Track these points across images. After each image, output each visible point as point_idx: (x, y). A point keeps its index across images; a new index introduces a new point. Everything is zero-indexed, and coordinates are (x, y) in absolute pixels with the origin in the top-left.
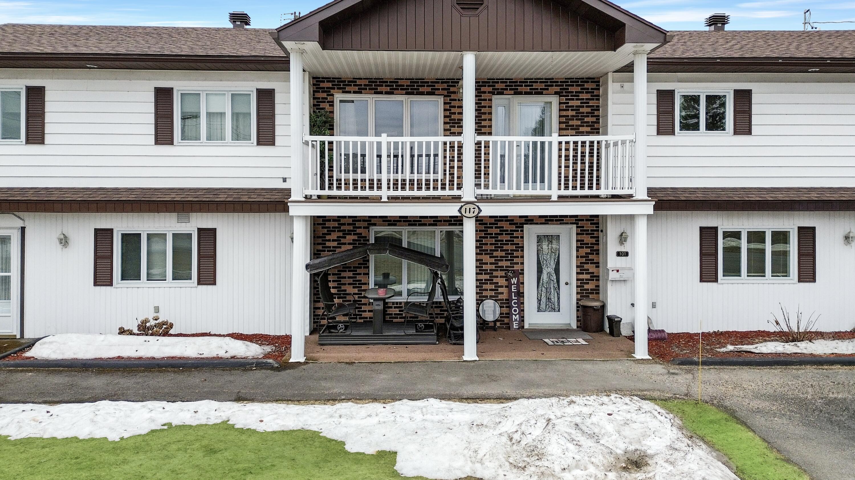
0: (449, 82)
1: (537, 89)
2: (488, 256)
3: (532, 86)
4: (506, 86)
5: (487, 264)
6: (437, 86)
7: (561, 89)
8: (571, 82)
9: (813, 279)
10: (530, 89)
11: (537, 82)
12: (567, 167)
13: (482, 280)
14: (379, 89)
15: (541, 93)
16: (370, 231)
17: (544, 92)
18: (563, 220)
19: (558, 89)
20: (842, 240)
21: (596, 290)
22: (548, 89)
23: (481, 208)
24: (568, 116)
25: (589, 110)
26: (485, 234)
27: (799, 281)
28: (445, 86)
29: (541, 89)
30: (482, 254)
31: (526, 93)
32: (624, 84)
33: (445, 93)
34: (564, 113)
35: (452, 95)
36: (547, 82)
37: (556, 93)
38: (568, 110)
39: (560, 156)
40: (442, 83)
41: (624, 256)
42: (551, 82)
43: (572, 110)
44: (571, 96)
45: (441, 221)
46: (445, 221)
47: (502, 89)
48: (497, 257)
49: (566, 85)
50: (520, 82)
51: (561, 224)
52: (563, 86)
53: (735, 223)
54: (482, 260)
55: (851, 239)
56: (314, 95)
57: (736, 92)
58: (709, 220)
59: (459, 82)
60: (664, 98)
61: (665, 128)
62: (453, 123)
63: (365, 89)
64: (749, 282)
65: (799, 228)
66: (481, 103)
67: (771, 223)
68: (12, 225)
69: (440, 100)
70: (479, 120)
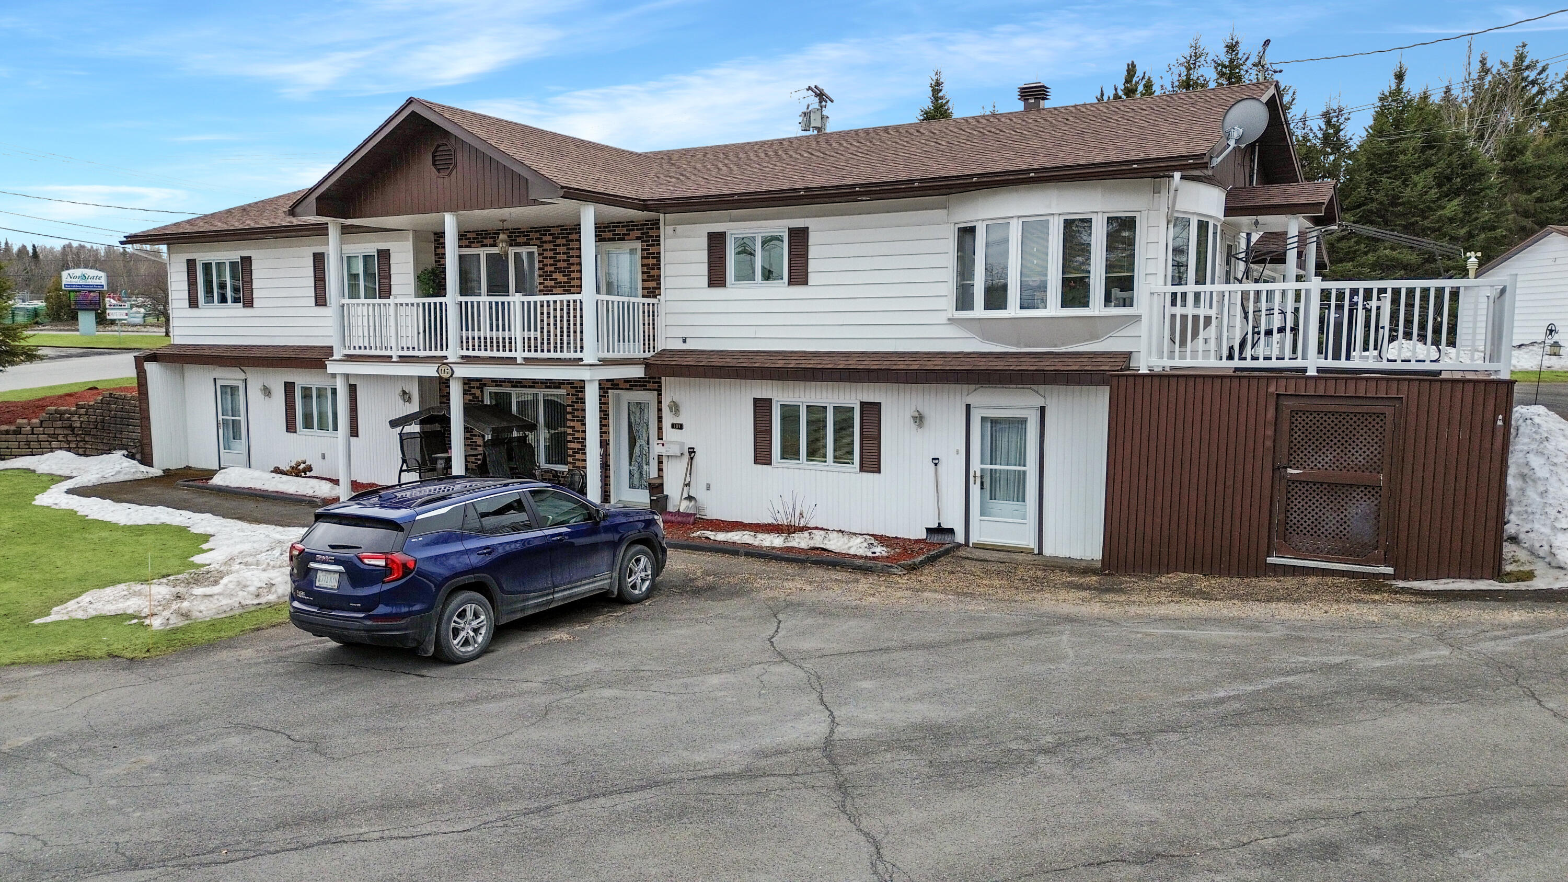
0: (541, 231)
1: (619, 235)
2: (579, 423)
3: (615, 231)
5: (579, 431)
6: (532, 235)
7: (642, 233)
8: (651, 224)
9: (878, 468)
10: (613, 235)
11: (618, 227)
13: (575, 449)
14: (485, 242)
15: (623, 239)
16: (485, 390)
17: (627, 237)
18: (646, 386)
19: (638, 233)
22: (629, 234)
23: (454, 369)
24: (649, 265)
26: (576, 399)
28: (538, 235)
29: (623, 234)
30: (574, 421)
31: (610, 240)
32: (677, 226)
33: (538, 242)
34: (646, 261)
35: (545, 245)
36: (628, 226)
37: (638, 238)
38: (649, 258)
39: (644, 312)
40: (536, 231)
41: (679, 428)
42: (632, 226)
43: (653, 258)
44: (652, 241)
45: (538, 383)
46: (542, 383)
49: (647, 229)
50: (604, 227)
51: (644, 390)
52: (643, 229)
53: (791, 394)
54: (574, 427)
55: (919, 419)
56: (435, 251)
57: (791, 231)
58: (764, 390)
59: (550, 230)
60: (716, 242)
61: (716, 278)
62: (546, 276)
63: (474, 242)
64: (806, 467)
65: (863, 404)
66: (569, 253)
67: (830, 396)
68: (237, 377)
69: (534, 250)
70: (568, 271)
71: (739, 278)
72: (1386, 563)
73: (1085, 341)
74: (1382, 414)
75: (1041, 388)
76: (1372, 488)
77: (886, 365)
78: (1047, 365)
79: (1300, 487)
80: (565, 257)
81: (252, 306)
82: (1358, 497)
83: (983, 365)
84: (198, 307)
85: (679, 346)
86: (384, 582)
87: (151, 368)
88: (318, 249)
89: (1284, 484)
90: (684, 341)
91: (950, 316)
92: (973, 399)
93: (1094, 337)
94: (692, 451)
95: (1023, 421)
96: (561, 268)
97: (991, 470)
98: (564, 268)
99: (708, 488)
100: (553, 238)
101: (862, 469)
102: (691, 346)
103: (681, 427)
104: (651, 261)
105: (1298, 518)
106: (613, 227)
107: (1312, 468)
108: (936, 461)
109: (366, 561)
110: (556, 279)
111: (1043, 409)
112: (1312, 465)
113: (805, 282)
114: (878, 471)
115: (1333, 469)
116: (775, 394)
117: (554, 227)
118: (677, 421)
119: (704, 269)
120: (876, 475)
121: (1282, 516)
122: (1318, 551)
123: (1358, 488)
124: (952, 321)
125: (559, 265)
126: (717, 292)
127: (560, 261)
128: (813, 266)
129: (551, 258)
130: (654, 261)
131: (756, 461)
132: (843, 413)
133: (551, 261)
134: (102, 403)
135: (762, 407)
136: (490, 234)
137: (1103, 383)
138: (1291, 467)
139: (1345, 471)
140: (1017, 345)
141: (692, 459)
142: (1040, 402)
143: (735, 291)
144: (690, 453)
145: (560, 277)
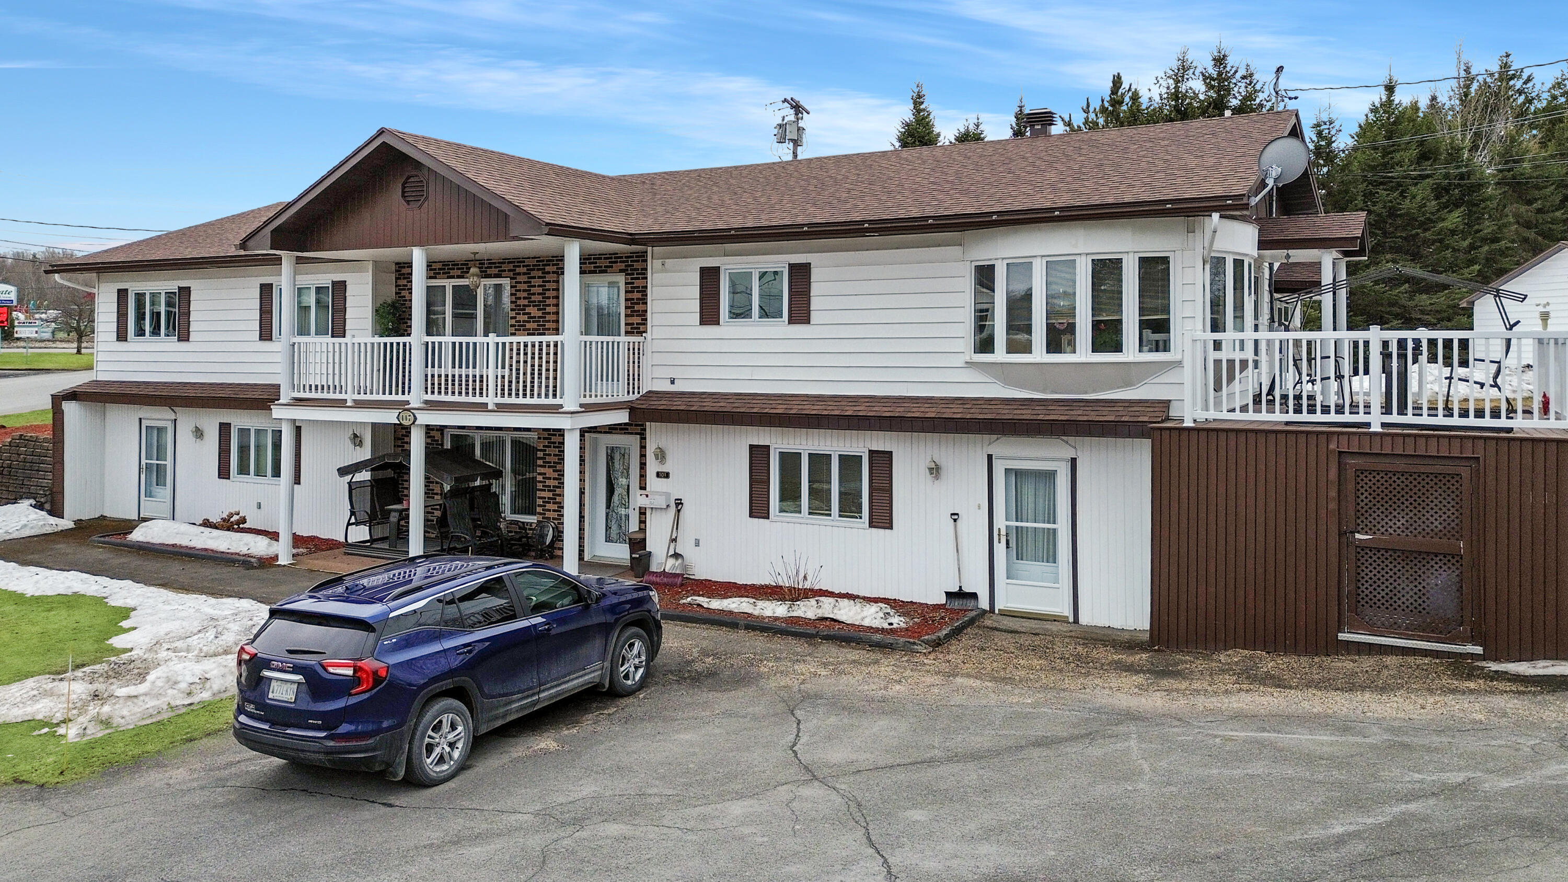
0: (514, 262)
1: (601, 267)
3: (596, 263)
5: (550, 478)
6: (504, 267)
7: (626, 266)
8: (636, 257)
9: (889, 524)
10: (594, 267)
11: (600, 259)
14: (452, 273)
15: (605, 272)
16: (445, 433)
17: (609, 270)
18: (627, 429)
19: (623, 266)
22: (612, 267)
23: (416, 415)
24: (633, 299)
26: (548, 443)
28: (511, 266)
29: (605, 267)
31: (594, 272)
32: (667, 260)
33: (510, 274)
34: (630, 296)
35: (518, 277)
36: (611, 258)
37: (621, 271)
38: (634, 292)
39: (629, 350)
40: (509, 263)
41: (665, 477)
42: (615, 258)
43: (637, 292)
44: (637, 274)
49: (631, 261)
50: (584, 259)
51: (625, 433)
52: (628, 262)
53: (791, 442)
54: (545, 474)
55: (935, 471)
56: (396, 282)
57: (792, 267)
58: (761, 436)
59: (524, 262)
60: (709, 277)
61: (709, 316)
62: (519, 309)
63: (440, 273)
64: (808, 521)
65: (871, 452)
66: (545, 286)
67: (835, 444)
68: (168, 417)
69: (506, 282)
70: (543, 305)
71: (735, 315)
72: (1474, 641)
73: (1118, 388)
74: (1457, 475)
75: (1071, 439)
76: (1453, 556)
77: (898, 412)
78: (1078, 414)
79: (1370, 554)
80: (540, 290)
81: (188, 340)
82: (1437, 567)
83: (1007, 413)
84: (126, 340)
85: (666, 387)
86: (350, 695)
87: (70, 408)
88: (266, 280)
89: (1352, 550)
90: (673, 382)
91: (968, 360)
92: (995, 450)
93: (1128, 384)
94: (679, 503)
95: (1051, 476)
96: (535, 301)
97: (1017, 527)
98: (539, 302)
99: (697, 544)
100: (528, 270)
101: (871, 525)
102: (679, 387)
103: (667, 475)
104: (636, 295)
105: (1371, 589)
106: (594, 259)
107: (1383, 533)
108: (955, 517)
109: (331, 670)
110: (530, 313)
111: (1074, 461)
112: (1383, 530)
113: (807, 321)
114: (891, 528)
115: (1407, 535)
116: (774, 441)
117: (529, 258)
118: (664, 469)
119: (695, 306)
120: (887, 531)
121: (1353, 587)
122: (1396, 627)
123: (1436, 556)
124: (970, 364)
125: (533, 298)
126: (710, 331)
127: (534, 294)
128: (815, 303)
129: (524, 291)
130: (639, 295)
131: (752, 515)
132: (850, 463)
133: (525, 294)
134: (10, 446)
135: (758, 455)
136: (458, 265)
137: (1143, 435)
138: (1358, 532)
139: (1420, 537)
140: (1044, 391)
141: (679, 511)
142: (1072, 454)
143: (728, 328)
144: (677, 505)
145: (534, 311)
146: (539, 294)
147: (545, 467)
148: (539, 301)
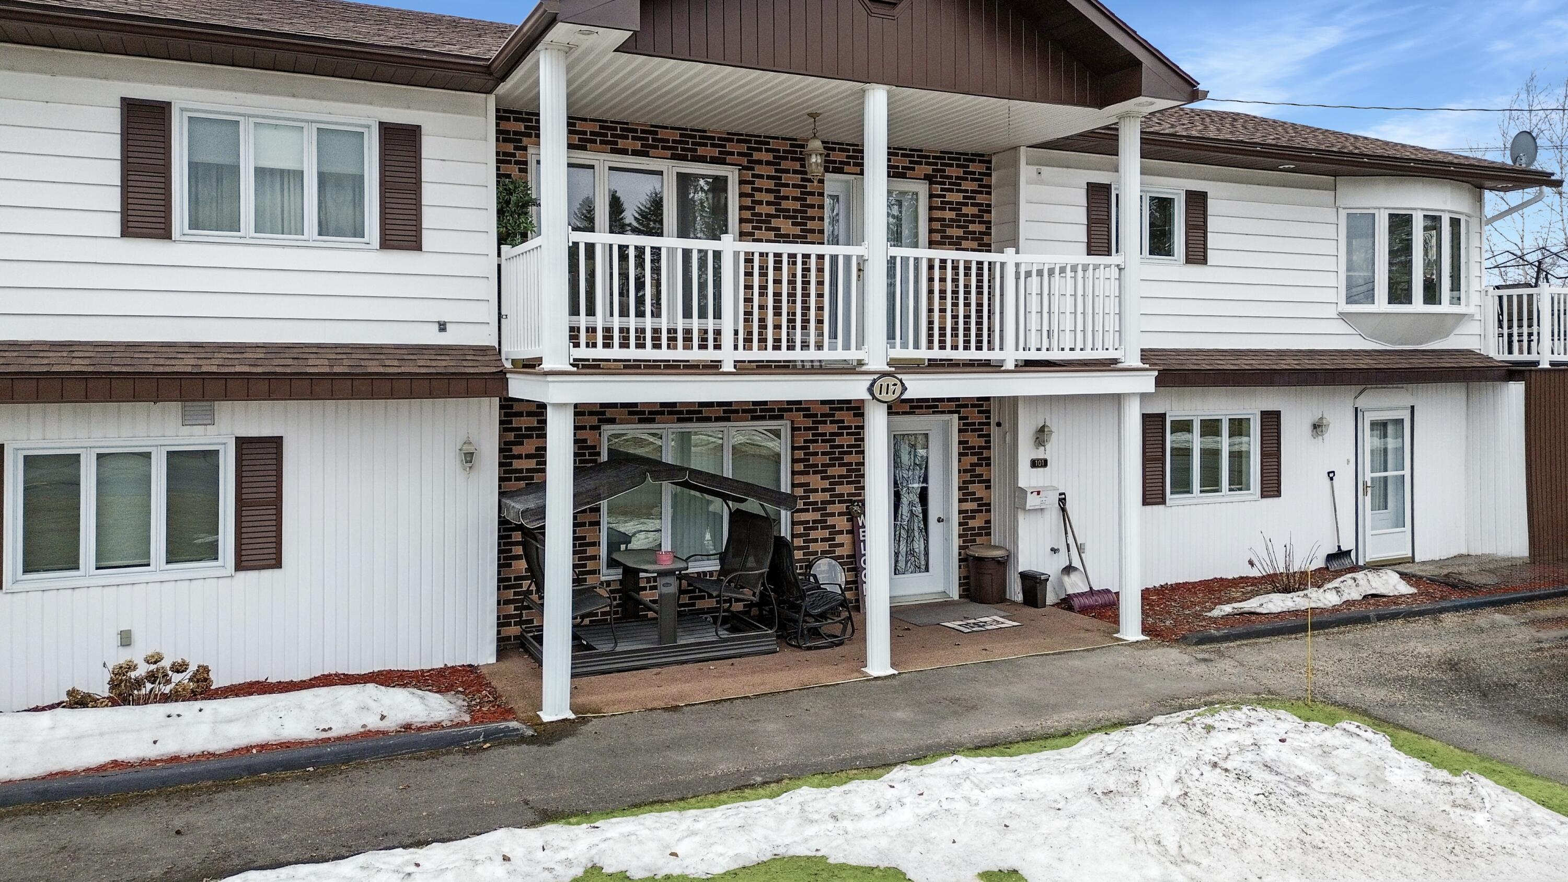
0: (750, 141)
2: (819, 476)
3: (890, 161)
4: (848, 157)
5: (816, 491)
6: (728, 147)
7: (934, 170)
8: (949, 159)
9: (1277, 493)
11: (897, 155)
12: (942, 311)
13: (808, 522)
14: (621, 144)
16: (603, 434)
17: (908, 173)
18: (937, 407)
19: (929, 170)
20: (1307, 428)
21: (986, 530)
22: (913, 169)
24: (944, 220)
25: (975, 210)
26: (813, 435)
27: (1263, 496)
28: (743, 149)
29: (903, 168)
32: (1042, 166)
33: (742, 162)
34: (938, 214)
35: (757, 167)
36: (913, 156)
37: (926, 177)
38: (944, 209)
39: (931, 292)
40: (739, 141)
41: (1042, 466)
42: (919, 156)
43: (950, 209)
44: (949, 184)
47: (841, 162)
48: (834, 477)
49: (942, 164)
51: (934, 413)
52: (937, 164)
53: (1185, 406)
54: (808, 484)
59: (768, 143)
61: (1098, 247)
62: (758, 222)
64: (1200, 500)
65: (1262, 413)
66: (806, 187)
69: (732, 175)
70: (802, 218)
73: (1439, 339)
80: (797, 193)
91: (1340, 309)
92: (1361, 402)
100: (775, 157)
108: (1331, 475)
113: (1204, 261)
114: (1279, 495)
117: (777, 138)
118: (1041, 455)
120: (1277, 499)
124: (1343, 315)
125: (785, 204)
127: (787, 198)
129: (769, 191)
131: (1145, 502)
133: (770, 197)
135: (1153, 424)
140: (1394, 342)
142: (1412, 400)
144: (1061, 502)
145: (786, 226)
146: (795, 199)
147: (808, 473)
148: (795, 211)
